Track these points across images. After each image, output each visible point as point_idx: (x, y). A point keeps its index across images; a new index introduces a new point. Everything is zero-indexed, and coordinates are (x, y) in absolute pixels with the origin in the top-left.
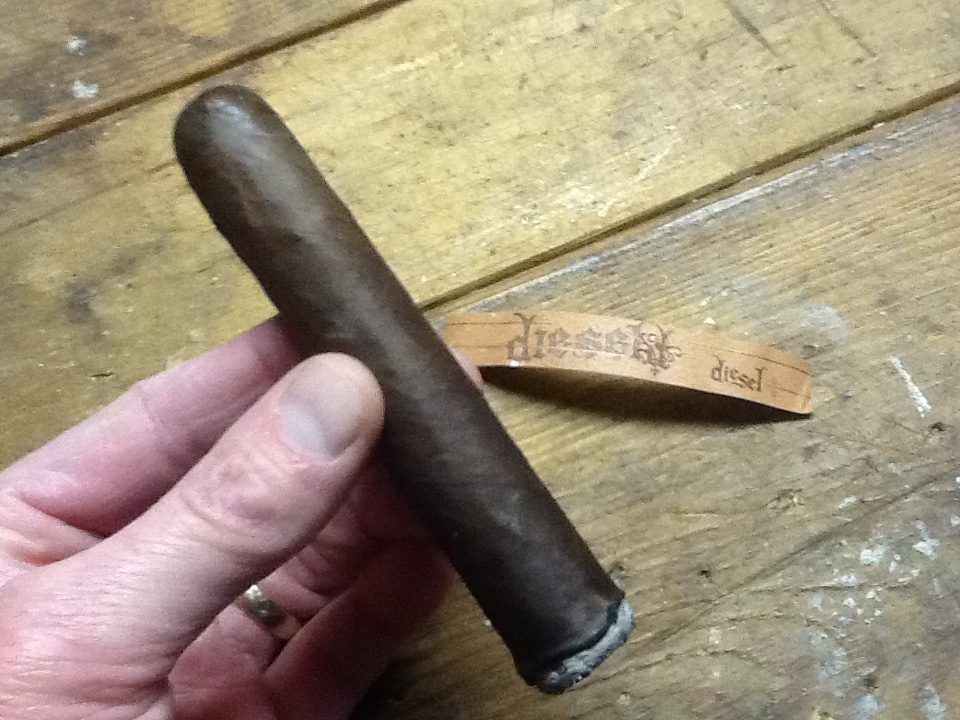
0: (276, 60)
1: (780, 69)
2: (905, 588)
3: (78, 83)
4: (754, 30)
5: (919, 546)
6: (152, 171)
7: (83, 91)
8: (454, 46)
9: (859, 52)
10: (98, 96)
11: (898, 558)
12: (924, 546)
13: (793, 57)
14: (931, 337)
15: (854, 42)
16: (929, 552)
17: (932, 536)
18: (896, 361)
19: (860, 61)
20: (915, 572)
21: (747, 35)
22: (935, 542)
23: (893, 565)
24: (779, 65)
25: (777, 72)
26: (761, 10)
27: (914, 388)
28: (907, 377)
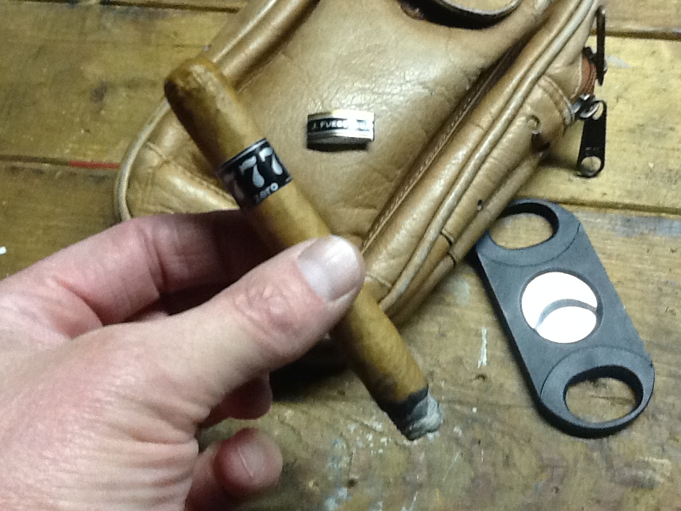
6: (174, 46)
18: (484, 331)
27: (484, 350)
28: (485, 342)
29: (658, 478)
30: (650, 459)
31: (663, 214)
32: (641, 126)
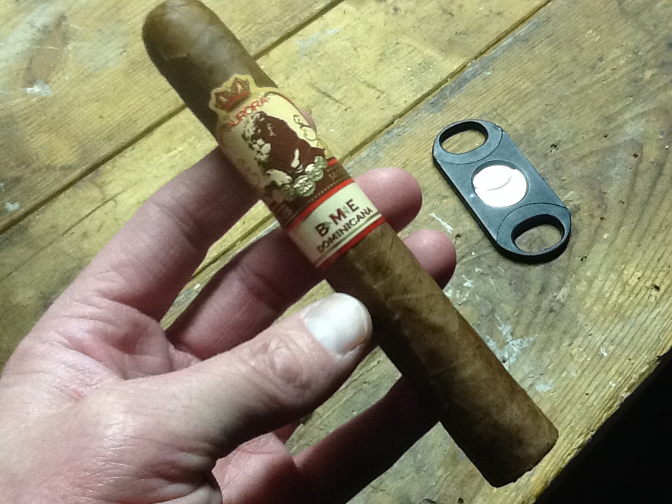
0: (108, 167)
1: (346, 110)
2: (465, 302)
3: (7, 204)
4: (329, 96)
5: (465, 284)
6: (63, 234)
7: (11, 207)
8: (193, 138)
9: (378, 94)
10: (20, 207)
11: (459, 291)
12: (468, 284)
13: (349, 103)
14: (444, 201)
15: (374, 90)
16: (470, 285)
17: (470, 279)
18: (433, 215)
19: (378, 97)
20: (467, 295)
21: (327, 99)
22: (471, 281)
23: (458, 296)
24: (345, 108)
25: (345, 112)
26: (330, 87)
27: (444, 223)
28: (440, 220)
29: (576, 203)
31: (443, 86)
32: (382, 54)
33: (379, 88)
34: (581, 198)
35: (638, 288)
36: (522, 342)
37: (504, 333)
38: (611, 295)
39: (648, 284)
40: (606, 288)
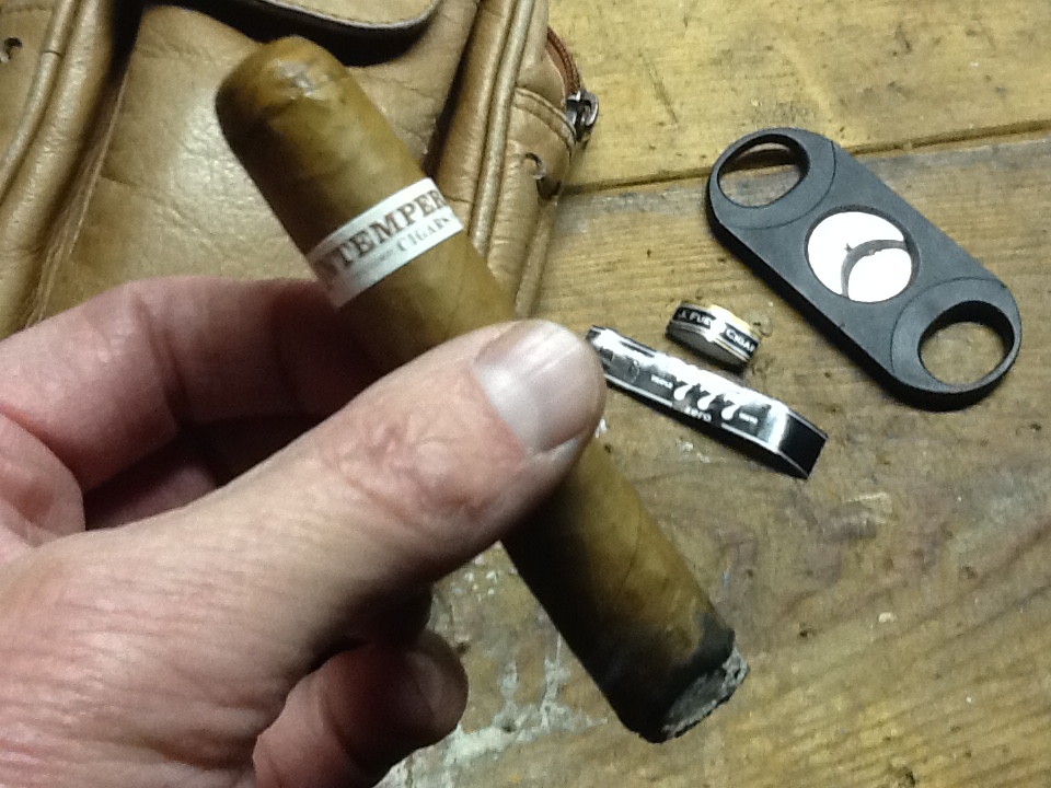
9: (665, 117)
15: (663, 107)
19: (661, 124)
29: (878, 520)
30: (861, 498)
32: (728, 53)
33: (676, 107)
34: (895, 516)
35: (871, 757)
36: (565, 717)
37: (548, 678)
38: (805, 736)
39: (898, 762)
40: (807, 718)
